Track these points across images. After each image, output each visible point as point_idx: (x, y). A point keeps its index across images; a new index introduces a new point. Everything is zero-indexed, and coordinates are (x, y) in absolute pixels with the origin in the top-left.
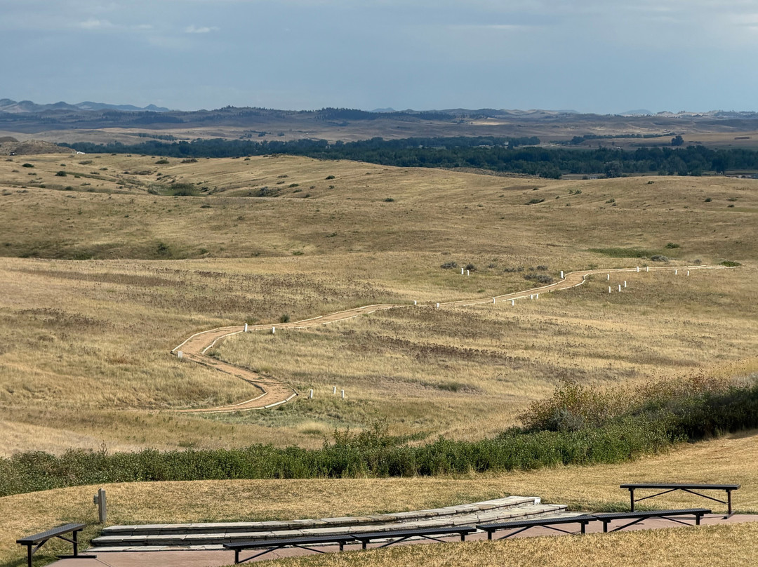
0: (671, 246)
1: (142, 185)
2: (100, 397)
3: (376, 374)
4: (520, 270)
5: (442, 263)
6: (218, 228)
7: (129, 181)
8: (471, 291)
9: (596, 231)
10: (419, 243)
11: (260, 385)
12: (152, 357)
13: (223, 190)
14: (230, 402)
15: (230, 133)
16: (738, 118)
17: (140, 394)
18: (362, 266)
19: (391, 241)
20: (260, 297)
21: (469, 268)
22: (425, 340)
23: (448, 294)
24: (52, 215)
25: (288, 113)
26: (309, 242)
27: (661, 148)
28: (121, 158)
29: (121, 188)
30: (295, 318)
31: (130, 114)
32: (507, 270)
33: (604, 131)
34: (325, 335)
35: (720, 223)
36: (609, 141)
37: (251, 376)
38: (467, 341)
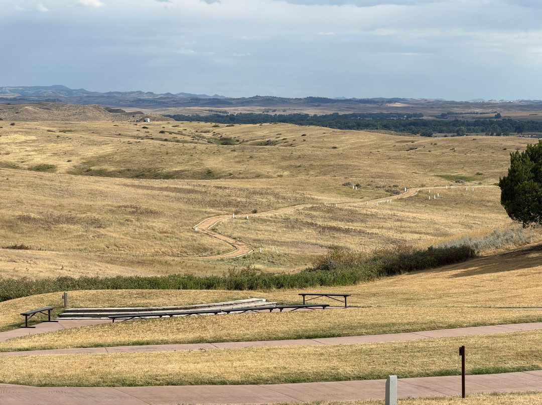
0: (478, 174)
1: (205, 138)
2: (153, 251)
3: (296, 240)
4: (383, 187)
5: (344, 183)
6: (239, 162)
7: (198, 136)
8: (357, 198)
9: (439, 166)
10: (344, 171)
11: (235, 245)
12: (182, 230)
13: (247, 141)
14: (219, 254)
15: (257, 110)
16: (532, 104)
17: (173, 249)
18: (302, 184)
19: (329, 170)
20: (244, 200)
21: (357, 185)
22: (326, 223)
23: (345, 199)
24: (153, 155)
25: (289, 99)
26: (286, 170)
27: (488, 120)
28: (195, 123)
29: (193, 140)
30: (260, 211)
31: (204, 100)
32: (377, 187)
33: (459, 111)
34: (274, 220)
35: (506, 162)
36: (461, 115)
37: (232, 241)
38: (348, 224)
